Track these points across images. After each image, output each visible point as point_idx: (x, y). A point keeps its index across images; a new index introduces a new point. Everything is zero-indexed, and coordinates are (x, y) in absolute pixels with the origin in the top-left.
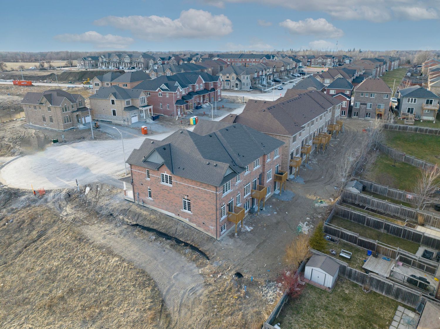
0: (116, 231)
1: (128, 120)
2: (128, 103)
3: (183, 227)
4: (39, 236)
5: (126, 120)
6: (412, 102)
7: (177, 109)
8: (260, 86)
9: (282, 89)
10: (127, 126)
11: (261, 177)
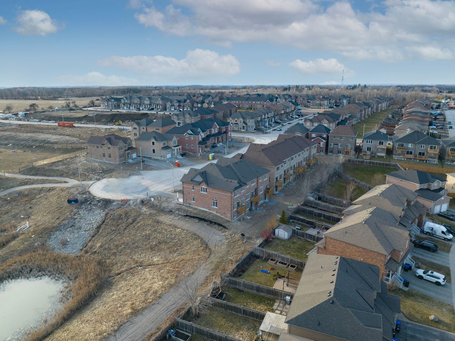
0: (176, 218)
1: (164, 156)
2: (164, 144)
3: (213, 216)
4: (133, 222)
5: (163, 156)
6: (369, 143)
7: (199, 148)
8: (263, 127)
9: (281, 130)
10: (164, 161)
11: (256, 190)
